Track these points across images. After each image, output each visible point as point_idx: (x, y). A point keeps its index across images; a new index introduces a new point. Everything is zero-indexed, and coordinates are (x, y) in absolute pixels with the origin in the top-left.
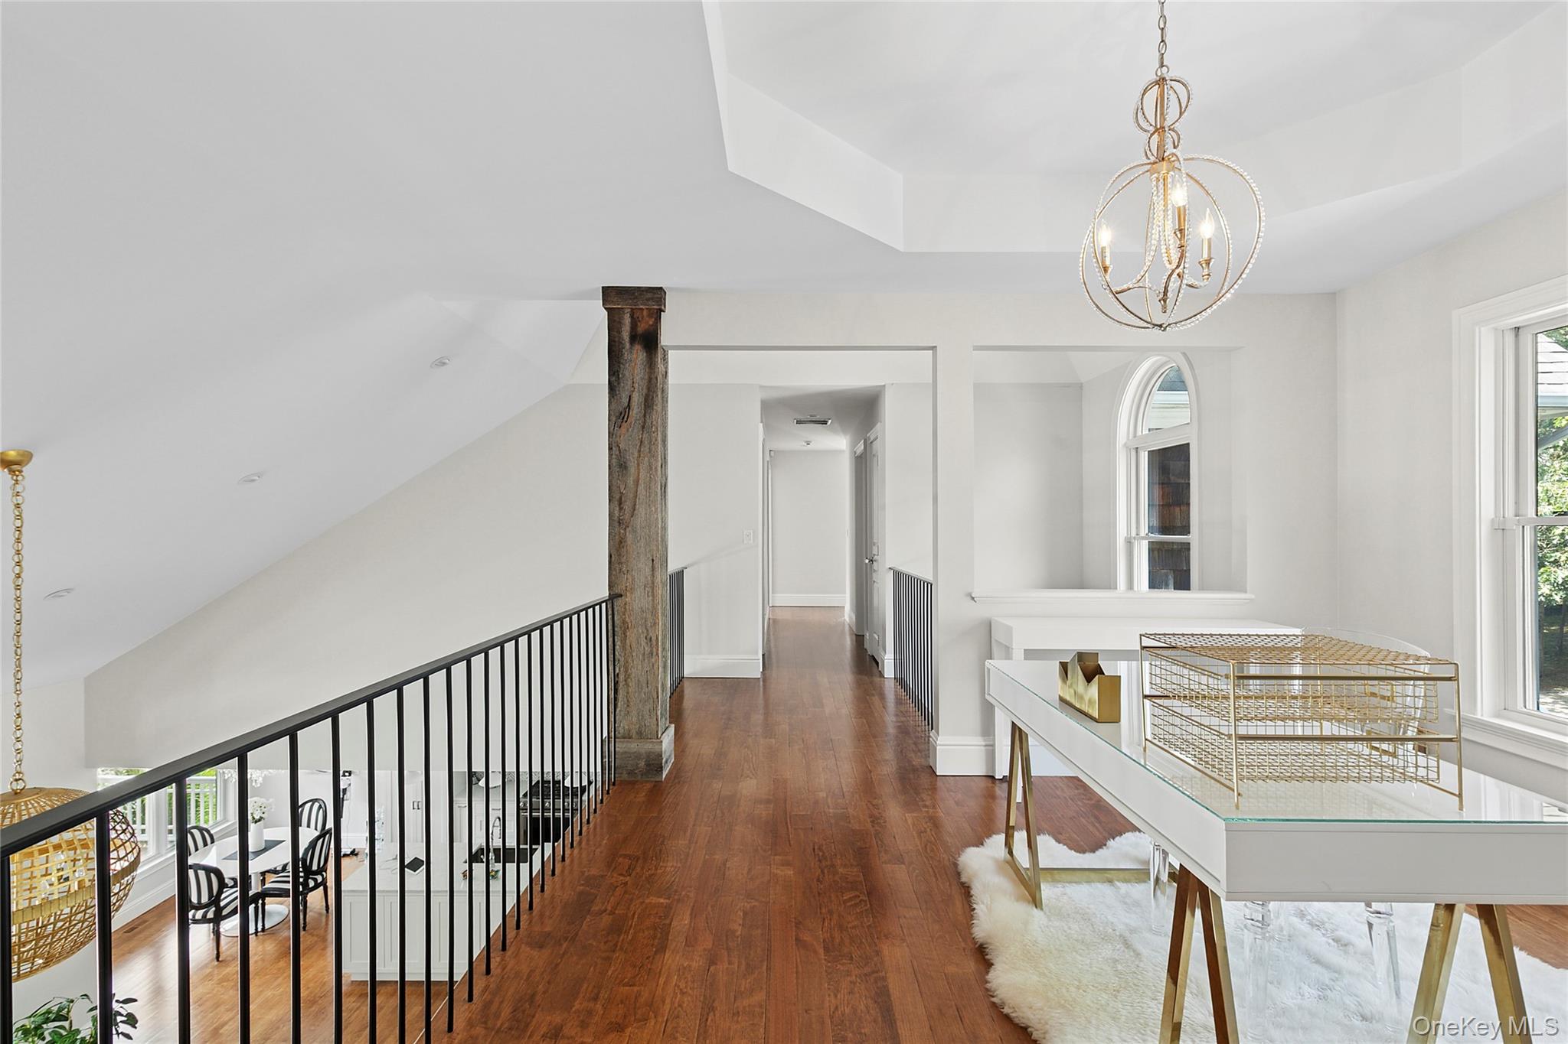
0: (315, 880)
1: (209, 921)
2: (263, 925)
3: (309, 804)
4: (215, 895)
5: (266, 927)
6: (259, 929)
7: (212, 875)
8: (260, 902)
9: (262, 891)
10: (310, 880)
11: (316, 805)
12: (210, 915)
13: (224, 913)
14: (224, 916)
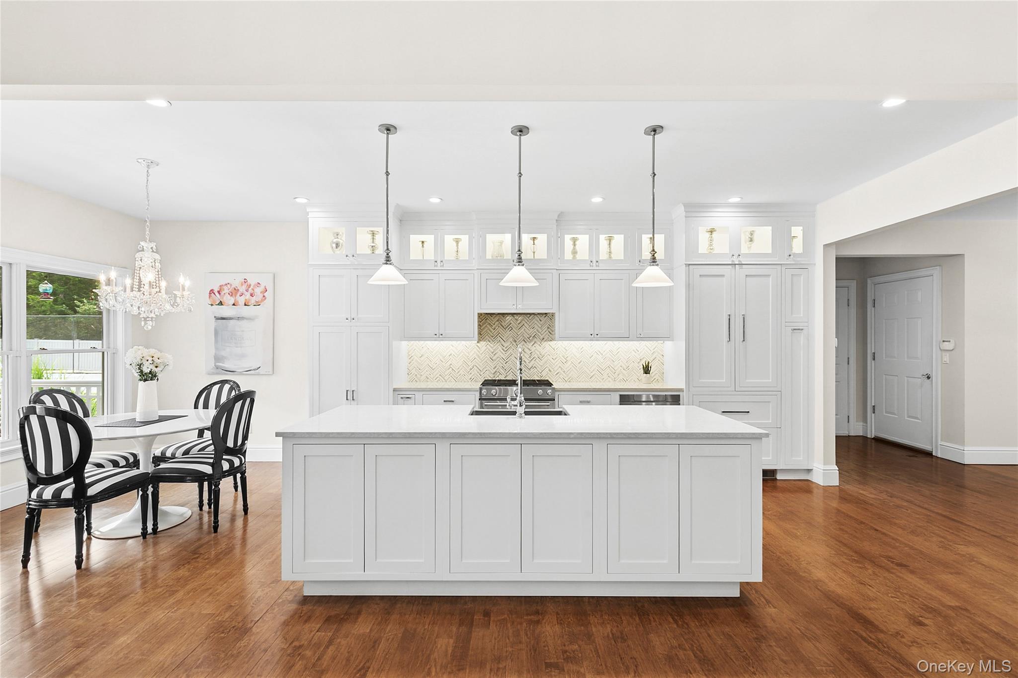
0: (231, 462)
1: (66, 503)
2: (155, 525)
3: (217, 386)
4: (74, 463)
5: (161, 527)
6: (150, 530)
7: (70, 428)
8: (150, 489)
9: (153, 473)
10: (222, 461)
11: (227, 387)
12: (67, 494)
13: (91, 492)
14: (91, 497)
